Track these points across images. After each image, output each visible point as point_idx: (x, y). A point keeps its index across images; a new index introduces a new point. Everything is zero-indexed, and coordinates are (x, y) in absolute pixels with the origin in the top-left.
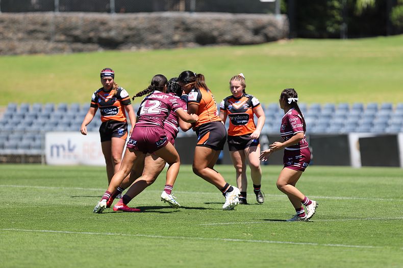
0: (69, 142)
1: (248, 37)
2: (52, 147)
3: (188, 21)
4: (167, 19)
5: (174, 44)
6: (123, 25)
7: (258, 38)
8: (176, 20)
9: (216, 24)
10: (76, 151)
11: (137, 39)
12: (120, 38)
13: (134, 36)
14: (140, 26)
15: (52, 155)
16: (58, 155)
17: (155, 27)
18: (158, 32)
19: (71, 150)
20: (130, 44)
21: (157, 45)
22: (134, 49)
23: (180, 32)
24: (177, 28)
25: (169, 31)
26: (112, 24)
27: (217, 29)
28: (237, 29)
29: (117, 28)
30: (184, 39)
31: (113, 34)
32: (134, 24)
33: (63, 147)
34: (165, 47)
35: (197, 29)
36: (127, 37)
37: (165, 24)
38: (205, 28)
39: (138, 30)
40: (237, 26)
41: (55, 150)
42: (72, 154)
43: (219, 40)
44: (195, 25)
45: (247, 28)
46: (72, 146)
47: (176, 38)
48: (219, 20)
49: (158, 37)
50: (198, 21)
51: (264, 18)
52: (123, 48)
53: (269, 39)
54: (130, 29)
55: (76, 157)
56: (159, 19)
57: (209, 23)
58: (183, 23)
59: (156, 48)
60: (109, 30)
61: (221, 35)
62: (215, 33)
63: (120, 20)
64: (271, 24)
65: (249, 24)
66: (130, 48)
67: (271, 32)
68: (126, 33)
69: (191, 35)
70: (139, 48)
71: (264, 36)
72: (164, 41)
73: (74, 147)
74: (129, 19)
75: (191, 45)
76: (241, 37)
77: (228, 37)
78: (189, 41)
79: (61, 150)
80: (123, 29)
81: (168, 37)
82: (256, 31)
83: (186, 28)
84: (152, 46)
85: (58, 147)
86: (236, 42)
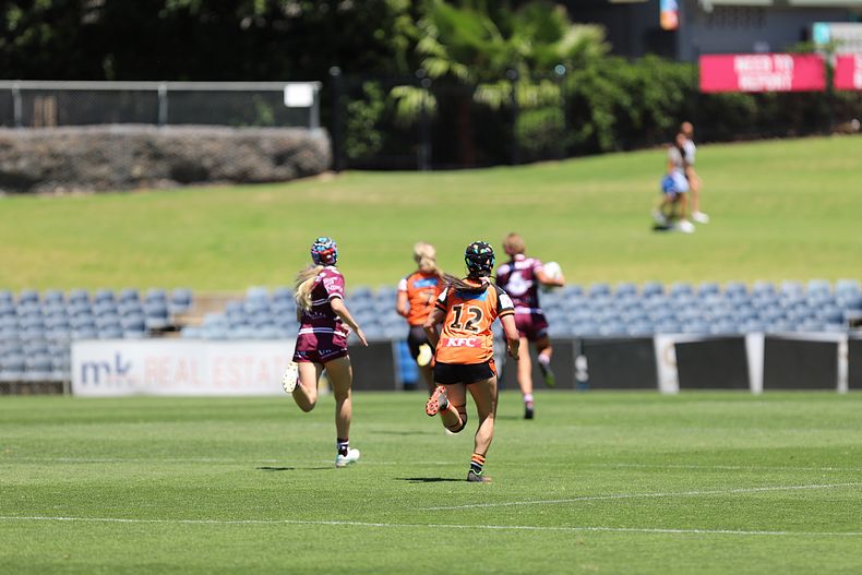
0: (118, 358)
1: (265, 169)
2: (84, 368)
3: (159, 142)
4: (120, 137)
5: (133, 183)
6: (41, 148)
7: (282, 171)
8: (137, 139)
9: (208, 147)
10: (132, 373)
11: (65, 174)
12: (37, 173)
13: (60, 168)
14: (72, 151)
15: (84, 380)
16: (96, 379)
17: (99, 152)
18: (104, 161)
19: (121, 371)
20: (54, 183)
21: (103, 185)
22: (60, 191)
23: (143, 160)
24: (137, 154)
25: (126, 160)
26: (21, 147)
27: (210, 155)
28: (244, 156)
29: (30, 154)
30: (150, 173)
31: (23, 165)
32: (61, 147)
33: (107, 368)
34: (115, 188)
35: (175, 155)
36: (48, 171)
37: (116, 146)
38: (190, 153)
39: (68, 158)
40: (244, 149)
41: (90, 373)
42: (123, 379)
43: (214, 174)
44: (171, 149)
45: (262, 154)
46: (123, 364)
47: (137, 171)
48: (213, 139)
49: (104, 170)
50: (176, 142)
51: (294, 135)
52: (40, 190)
53: (303, 173)
54: (54, 156)
55: (131, 383)
56: (107, 138)
57: (197, 145)
58: (149, 144)
59: (99, 190)
60: (17, 158)
61: (218, 165)
62: (208, 163)
63: (34, 141)
64: (307, 146)
65: (266, 145)
66: (53, 191)
67: (307, 159)
68: (47, 163)
69: (162, 167)
70: (69, 190)
71: (292, 166)
72: (115, 177)
73: (128, 366)
74: (51, 138)
75: (164, 183)
76: (252, 169)
77: (229, 169)
78: (160, 177)
79: (102, 372)
80: (41, 156)
81: (121, 170)
82: (280, 159)
83: (155, 154)
84: (92, 186)
85: (96, 368)
86: (244, 178)
